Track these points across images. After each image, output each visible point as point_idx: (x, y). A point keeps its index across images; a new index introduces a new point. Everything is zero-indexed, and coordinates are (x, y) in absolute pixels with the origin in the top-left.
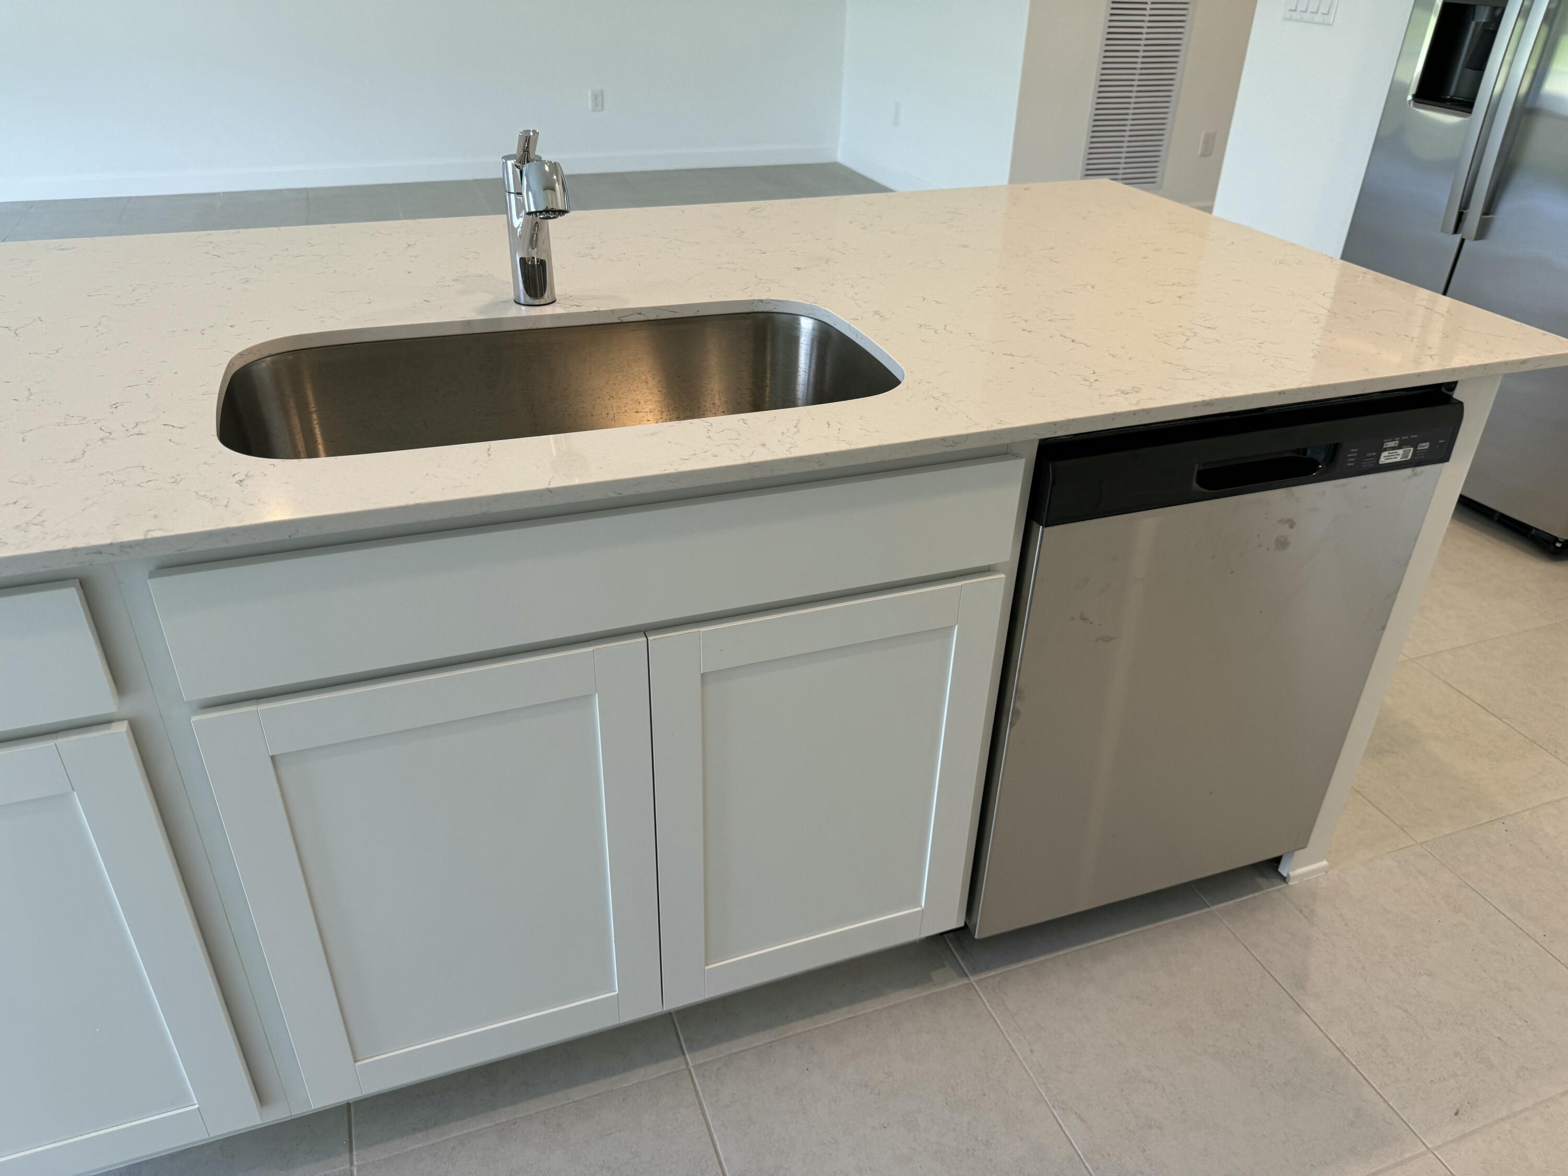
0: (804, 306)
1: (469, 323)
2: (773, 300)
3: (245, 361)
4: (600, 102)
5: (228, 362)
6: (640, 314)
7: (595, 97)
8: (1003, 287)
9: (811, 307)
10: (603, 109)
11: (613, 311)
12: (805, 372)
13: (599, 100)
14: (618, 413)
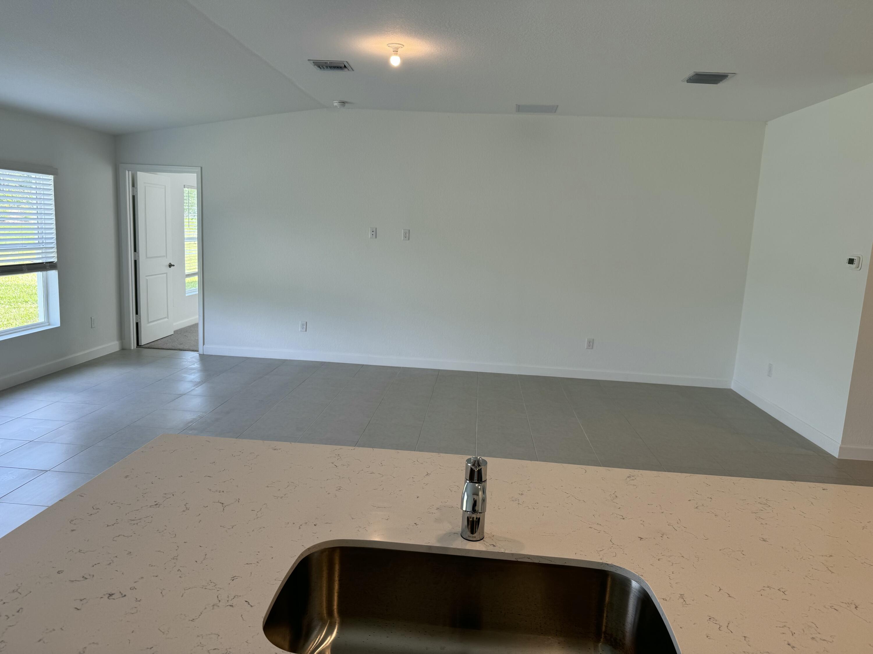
0: (634, 575)
1: (430, 547)
2: (615, 566)
3: (311, 552)
4: (592, 345)
5: (299, 554)
6: (529, 558)
7: (589, 342)
8: (783, 590)
9: (639, 578)
10: (592, 348)
11: (513, 554)
12: (632, 616)
13: (591, 344)
14: (508, 613)
